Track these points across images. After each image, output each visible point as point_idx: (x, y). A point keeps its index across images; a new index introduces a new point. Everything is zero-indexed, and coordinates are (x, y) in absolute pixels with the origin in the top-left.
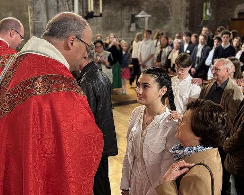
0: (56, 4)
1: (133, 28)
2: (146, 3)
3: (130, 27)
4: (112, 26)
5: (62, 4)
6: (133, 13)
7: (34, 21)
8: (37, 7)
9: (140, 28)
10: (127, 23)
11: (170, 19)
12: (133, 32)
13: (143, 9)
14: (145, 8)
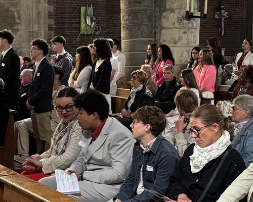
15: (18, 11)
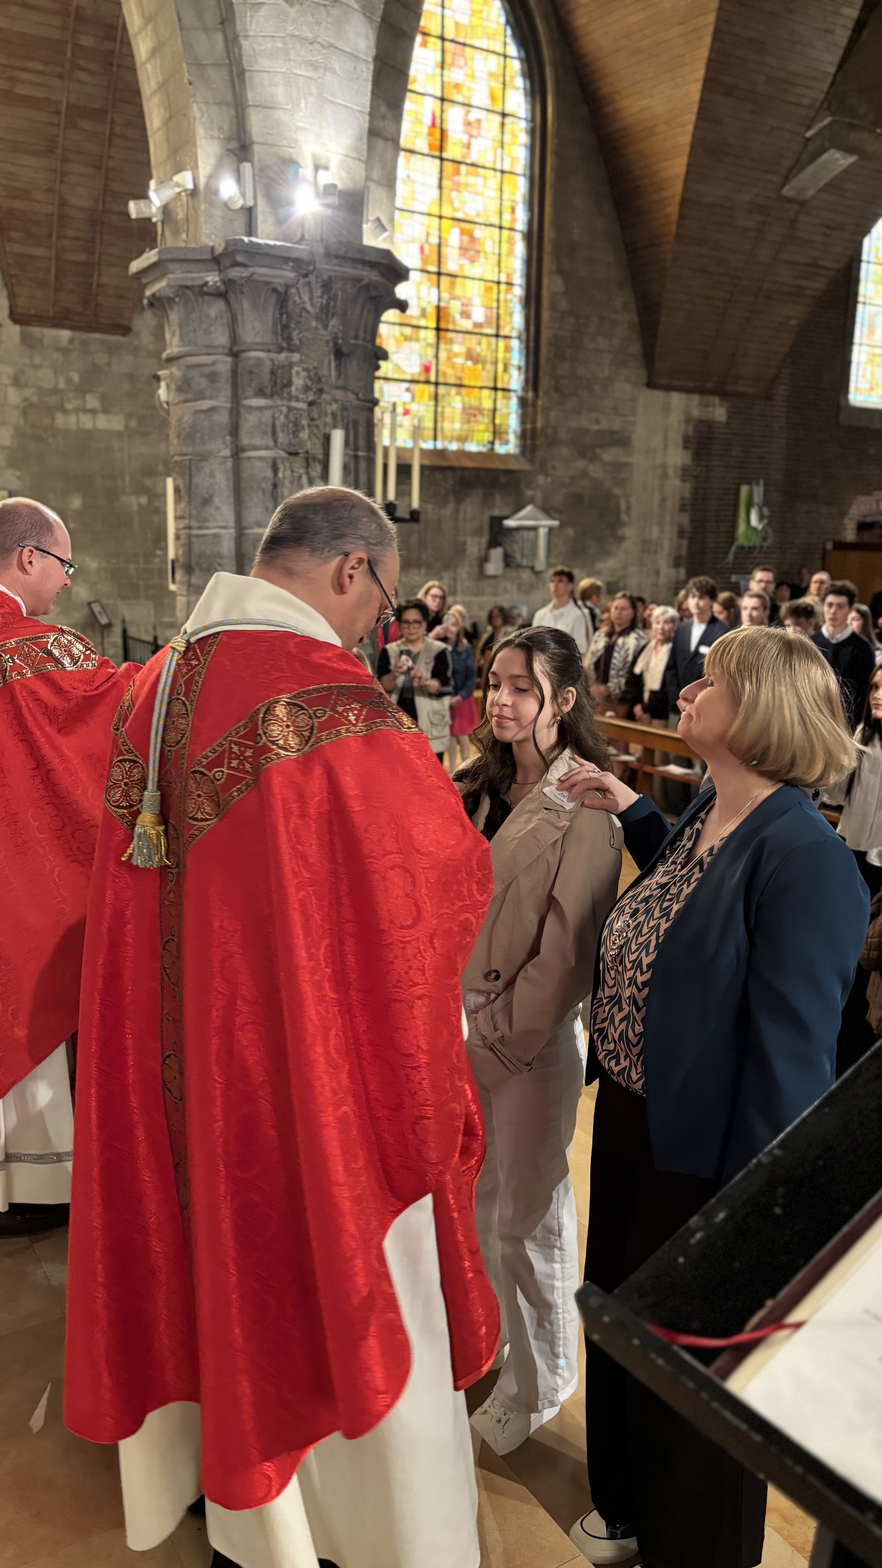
0: (269, 473)
1: (494, 567)
2: (541, 480)
3: (485, 559)
4: (424, 556)
5: (288, 473)
6: (496, 512)
7: (189, 528)
8: (202, 480)
9: (519, 566)
10: (474, 546)
11: (622, 539)
12: (494, 577)
13: (532, 501)
14: (539, 495)
15: (627, 496)
